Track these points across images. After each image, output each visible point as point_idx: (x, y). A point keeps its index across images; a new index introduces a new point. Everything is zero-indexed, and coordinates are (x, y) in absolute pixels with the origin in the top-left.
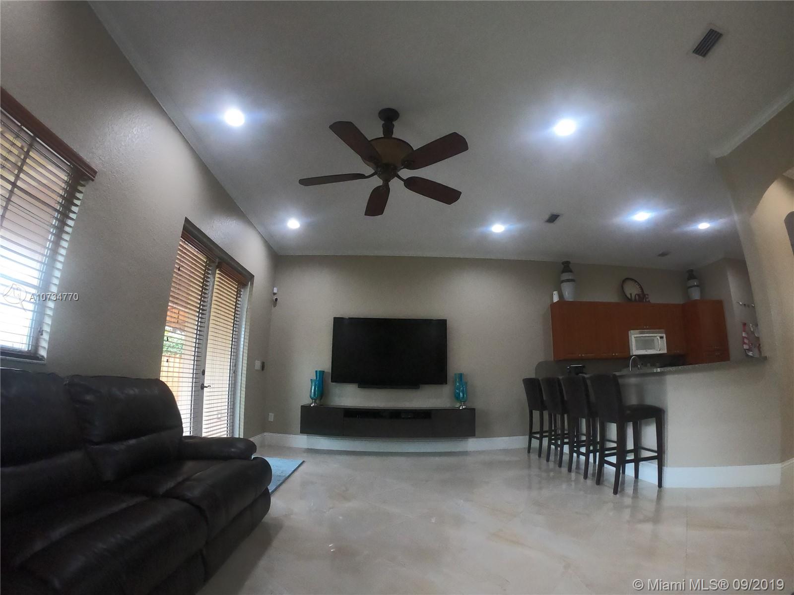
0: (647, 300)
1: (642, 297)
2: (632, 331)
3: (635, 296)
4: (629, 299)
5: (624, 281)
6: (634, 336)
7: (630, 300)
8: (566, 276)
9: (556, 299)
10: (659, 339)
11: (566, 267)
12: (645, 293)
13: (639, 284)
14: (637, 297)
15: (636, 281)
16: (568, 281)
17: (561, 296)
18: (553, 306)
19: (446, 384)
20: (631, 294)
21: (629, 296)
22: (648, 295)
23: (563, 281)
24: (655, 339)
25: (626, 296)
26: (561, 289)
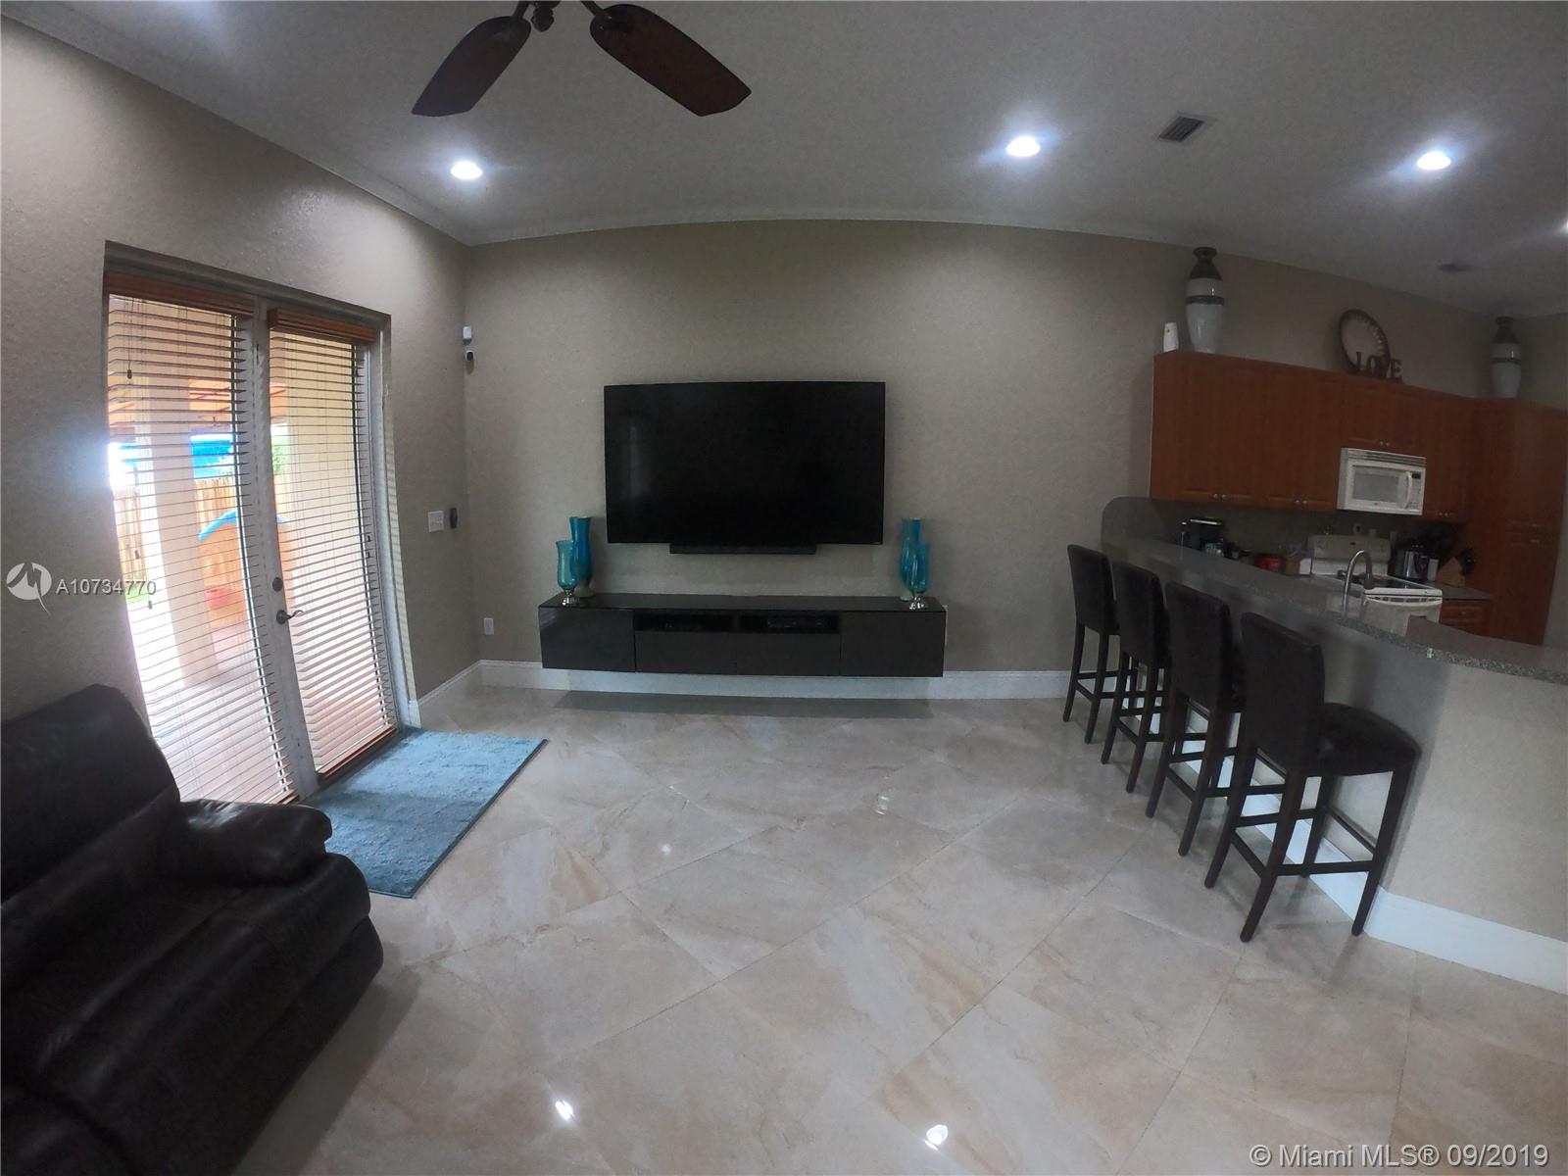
0: (1397, 375)
1: (1384, 364)
2: (1351, 451)
3: (1369, 360)
4: (1354, 366)
5: (1346, 316)
6: (1353, 463)
7: (1354, 369)
8: (1201, 287)
9: (1170, 343)
10: (1410, 477)
11: (1205, 263)
12: (1393, 356)
13: (1381, 332)
14: (1373, 364)
15: (1373, 323)
16: (1207, 299)
17: (1184, 336)
18: (1162, 360)
19: (881, 543)
20: (1359, 354)
21: (1354, 358)
22: (1399, 362)
23: (1193, 300)
24: (1402, 477)
25: (1346, 356)
26: (1186, 323)
